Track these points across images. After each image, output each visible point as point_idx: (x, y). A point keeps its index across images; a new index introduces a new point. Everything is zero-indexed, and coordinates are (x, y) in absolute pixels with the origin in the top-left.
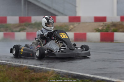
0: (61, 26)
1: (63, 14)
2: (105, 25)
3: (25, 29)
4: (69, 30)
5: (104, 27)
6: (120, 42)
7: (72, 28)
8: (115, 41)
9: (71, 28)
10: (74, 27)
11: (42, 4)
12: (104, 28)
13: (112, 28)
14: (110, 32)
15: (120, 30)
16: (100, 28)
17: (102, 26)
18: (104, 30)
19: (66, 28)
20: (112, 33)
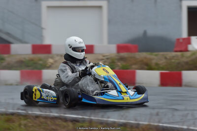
2: (107, 59)
4: (48, 66)
5: (105, 62)
7: (52, 64)
9: (50, 64)
10: (56, 61)
13: (119, 64)
17: (101, 59)
19: (41, 62)
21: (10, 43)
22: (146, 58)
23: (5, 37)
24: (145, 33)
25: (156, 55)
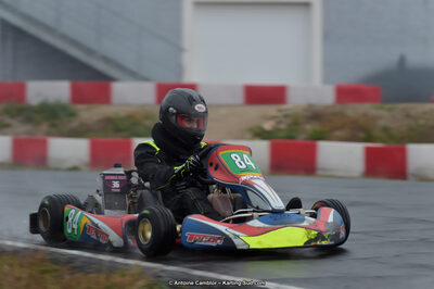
0: (130, 117)
1: (135, 76)
2: (286, 116)
3: (7, 126)
5: (280, 122)
6: (340, 174)
8: (320, 172)
11: (64, 37)
12: (282, 126)
13: (309, 127)
14: (301, 138)
15: (338, 133)
16: (268, 126)
17: (272, 118)
18: (282, 134)
19: (148, 123)
20: (309, 142)
21: (109, 79)
22: (365, 115)
23: (101, 66)
24: (402, 61)
25: (390, 110)
